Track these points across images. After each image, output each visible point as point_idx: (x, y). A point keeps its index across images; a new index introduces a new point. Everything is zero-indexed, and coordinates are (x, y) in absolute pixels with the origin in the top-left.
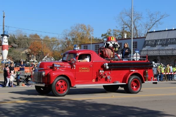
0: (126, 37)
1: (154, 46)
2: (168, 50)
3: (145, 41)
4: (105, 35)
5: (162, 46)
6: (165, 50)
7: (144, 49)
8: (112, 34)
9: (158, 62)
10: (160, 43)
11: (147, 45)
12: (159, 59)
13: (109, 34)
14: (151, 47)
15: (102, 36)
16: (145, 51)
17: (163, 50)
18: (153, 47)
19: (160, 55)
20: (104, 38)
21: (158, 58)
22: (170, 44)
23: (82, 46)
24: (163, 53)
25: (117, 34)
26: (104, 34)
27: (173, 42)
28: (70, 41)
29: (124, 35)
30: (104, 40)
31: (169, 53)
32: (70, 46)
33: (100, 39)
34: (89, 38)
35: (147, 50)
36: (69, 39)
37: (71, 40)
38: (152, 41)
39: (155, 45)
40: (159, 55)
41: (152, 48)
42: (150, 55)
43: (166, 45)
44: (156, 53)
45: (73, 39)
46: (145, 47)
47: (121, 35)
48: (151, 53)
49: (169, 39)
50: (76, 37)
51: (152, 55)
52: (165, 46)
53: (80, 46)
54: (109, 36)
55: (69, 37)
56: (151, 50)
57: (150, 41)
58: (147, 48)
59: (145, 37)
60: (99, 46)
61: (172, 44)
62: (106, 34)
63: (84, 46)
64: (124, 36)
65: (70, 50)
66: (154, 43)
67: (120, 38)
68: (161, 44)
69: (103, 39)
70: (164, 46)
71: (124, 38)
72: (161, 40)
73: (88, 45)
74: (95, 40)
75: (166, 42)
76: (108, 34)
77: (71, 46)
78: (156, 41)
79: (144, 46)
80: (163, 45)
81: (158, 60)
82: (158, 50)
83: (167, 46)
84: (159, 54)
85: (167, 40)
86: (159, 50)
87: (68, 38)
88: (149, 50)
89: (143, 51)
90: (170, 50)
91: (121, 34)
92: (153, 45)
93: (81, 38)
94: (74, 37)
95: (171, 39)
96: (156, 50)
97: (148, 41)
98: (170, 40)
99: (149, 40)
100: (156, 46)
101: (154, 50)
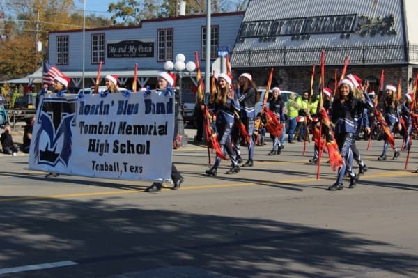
0: (183, 13)
1: (269, 40)
2: (309, 50)
3: (243, 25)
4: (119, 6)
5: (293, 39)
6: (302, 50)
7: (240, 47)
8: (139, 4)
9: (280, 86)
10: (286, 31)
11: (250, 36)
12: (283, 78)
13: (133, 3)
14: (260, 41)
15: (110, 10)
16: (243, 52)
17: (295, 51)
18: (267, 43)
19: (288, 64)
20: (117, 15)
21: (280, 74)
22: (315, 34)
23: (53, 37)
24: (295, 60)
25: (155, 5)
26: (116, 3)
27: (324, 29)
28: (14, 22)
29: (179, 6)
30: (115, 22)
31: (313, 59)
32: (12, 38)
33: (103, 18)
34: (69, 15)
35: (250, 52)
36: (10, 18)
37: (17, 21)
38: (263, 23)
39: (272, 36)
40: (282, 65)
41: (262, 43)
42: (257, 65)
43: (306, 35)
44: (275, 60)
45: (22, 17)
46: (243, 42)
47: (167, 7)
48: (260, 61)
49: (314, 20)
50: (32, 10)
51: (263, 65)
52: (303, 38)
53: (44, 38)
54: (130, 8)
55: (9, 9)
56: (260, 52)
57: (257, 24)
58: (247, 44)
59: (244, 13)
60: (103, 37)
61: (321, 33)
62: (123, 4)
63: (59, 39)
64: (179, 9)
65: (11, 49)
66: (270, 30)
67: (164, 16)
68: (288, 33)
69: (112, 18)
70: (297, 39)
71: (177, 15)
72: (290, 21)
73: (70, 34)
74: (90, 19)
75: (304, 28)
76: (127, 5)
77: (15, 37)
78: (276, 23)
79: (241, 37)
80: (294, 36)
81: (281, 80)
82: (281, 51)
83: (308, 38)
84: (285, 62)
85: (308, 20)
86: (284, 51)
87: (7, 13)
88: (255, 52)
89: (237, 53)
90: (317, 50)
91: (168, 4)
92: (265, 36)
93: (47, 15)
94: (26, 10)
95: (318, 18)
96: (274, 51)
97: (252, 23)
98: (317, 21)
99: (256, 21)
100: (274, 40)
101: (267, 51)
